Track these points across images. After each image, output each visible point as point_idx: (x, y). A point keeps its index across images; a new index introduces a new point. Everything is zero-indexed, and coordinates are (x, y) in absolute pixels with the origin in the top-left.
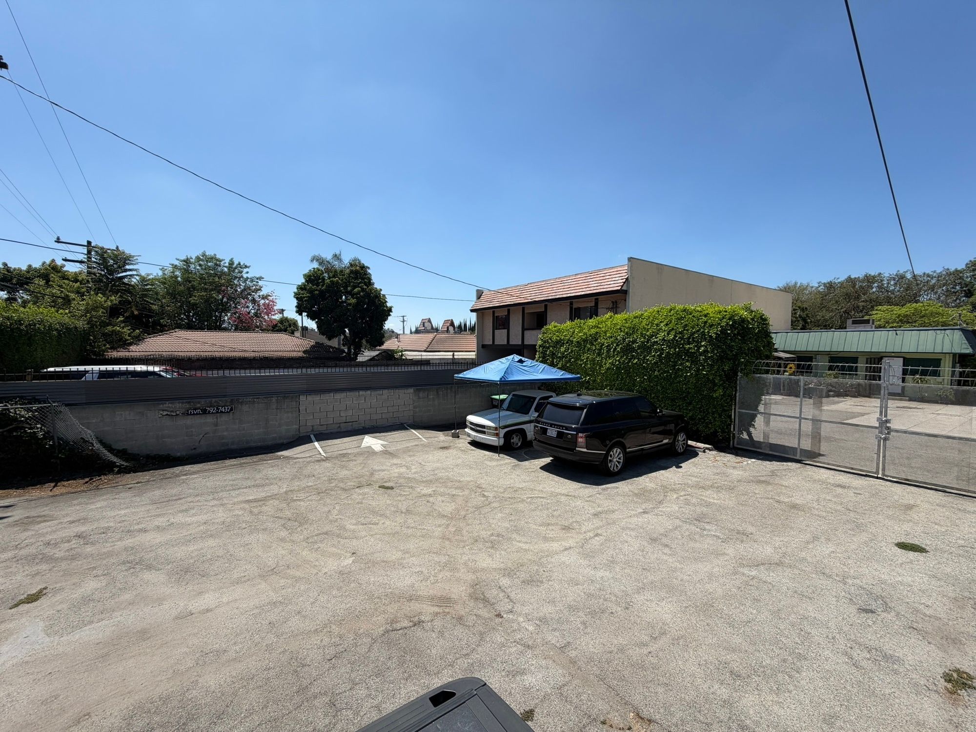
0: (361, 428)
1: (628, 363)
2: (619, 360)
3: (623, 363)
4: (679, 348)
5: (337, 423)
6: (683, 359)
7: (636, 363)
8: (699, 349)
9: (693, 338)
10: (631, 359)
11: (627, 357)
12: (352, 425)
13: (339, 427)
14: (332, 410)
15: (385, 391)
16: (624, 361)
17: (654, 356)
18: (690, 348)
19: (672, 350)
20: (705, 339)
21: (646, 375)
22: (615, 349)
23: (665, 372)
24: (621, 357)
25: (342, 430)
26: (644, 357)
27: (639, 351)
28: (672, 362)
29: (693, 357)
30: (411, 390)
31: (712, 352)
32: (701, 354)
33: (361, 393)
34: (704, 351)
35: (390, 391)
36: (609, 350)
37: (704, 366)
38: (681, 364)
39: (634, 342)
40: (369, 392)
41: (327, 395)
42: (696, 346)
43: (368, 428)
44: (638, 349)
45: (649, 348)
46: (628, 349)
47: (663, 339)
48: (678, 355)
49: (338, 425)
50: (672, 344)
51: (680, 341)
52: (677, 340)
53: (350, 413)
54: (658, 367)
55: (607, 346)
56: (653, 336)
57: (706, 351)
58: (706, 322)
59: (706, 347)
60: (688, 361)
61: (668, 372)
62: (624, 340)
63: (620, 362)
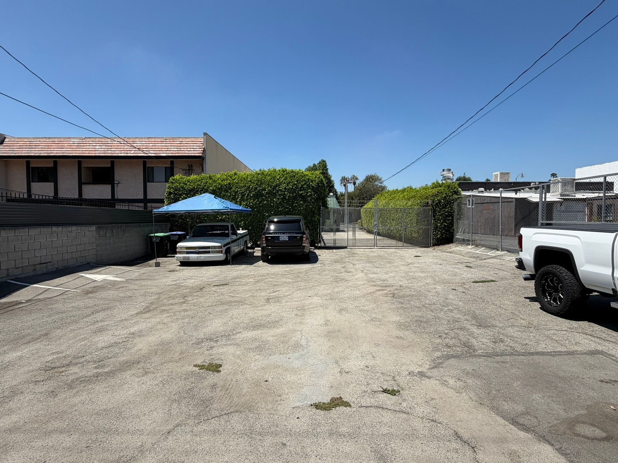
0: (55, 269)
1: (260, 204)
2: (252, 202)
3: (255, 205)
4: (296, 193)
5: (32, 265)
6: (298, 200)
7: (265, 204)
8: (307, 193)
9: (303, 188)
10: (261, 201)
11: (258, 200)
12: (47, 267)
13: (34, 269)
14: (27, 249)
15: (74, 228)
16: (256, 203)
17: (279, 198)
18: (302, 193)
19: (291, 194)
20: (310, 188)
21: (272, 211)
22: (248, 195)
23: (286, 208)
24: (254, 200)
25: (38, 273)
26: (271, 200)
27: (267, 196)
28: (291, 202)
29: (304, 198)
30: (94, 228)
31: (314, 195)
32: (309, 197)
33: (54, 229)
34: (310, 195)
35: (78, 228)
36: (243, 196)
37: (310, 203)
38: (297, 203)
39: (265, 190)
40: (60, 229)
41: (22, 230)
42: (305, 192)
43: (61, 269)
44: (266, 194)
45: (274, 193)
46: (258, 195)
47: (285, 188)
48: (295, 198)
49: (34, 267)
50: (291, 191)
51: (296, 189)
52: (294, 189)
53: (44, 252)
54: (281, 205)
55: (241, 193)
56: (276, 187)
57: (311, 195)
58: (308, 179)
59: (311, 192)
60: (301, 201)
61: (288, 208)
62: (256, 188)
63: (253, 204)
